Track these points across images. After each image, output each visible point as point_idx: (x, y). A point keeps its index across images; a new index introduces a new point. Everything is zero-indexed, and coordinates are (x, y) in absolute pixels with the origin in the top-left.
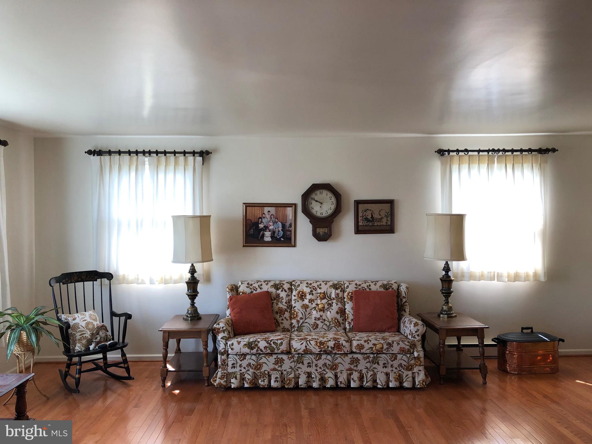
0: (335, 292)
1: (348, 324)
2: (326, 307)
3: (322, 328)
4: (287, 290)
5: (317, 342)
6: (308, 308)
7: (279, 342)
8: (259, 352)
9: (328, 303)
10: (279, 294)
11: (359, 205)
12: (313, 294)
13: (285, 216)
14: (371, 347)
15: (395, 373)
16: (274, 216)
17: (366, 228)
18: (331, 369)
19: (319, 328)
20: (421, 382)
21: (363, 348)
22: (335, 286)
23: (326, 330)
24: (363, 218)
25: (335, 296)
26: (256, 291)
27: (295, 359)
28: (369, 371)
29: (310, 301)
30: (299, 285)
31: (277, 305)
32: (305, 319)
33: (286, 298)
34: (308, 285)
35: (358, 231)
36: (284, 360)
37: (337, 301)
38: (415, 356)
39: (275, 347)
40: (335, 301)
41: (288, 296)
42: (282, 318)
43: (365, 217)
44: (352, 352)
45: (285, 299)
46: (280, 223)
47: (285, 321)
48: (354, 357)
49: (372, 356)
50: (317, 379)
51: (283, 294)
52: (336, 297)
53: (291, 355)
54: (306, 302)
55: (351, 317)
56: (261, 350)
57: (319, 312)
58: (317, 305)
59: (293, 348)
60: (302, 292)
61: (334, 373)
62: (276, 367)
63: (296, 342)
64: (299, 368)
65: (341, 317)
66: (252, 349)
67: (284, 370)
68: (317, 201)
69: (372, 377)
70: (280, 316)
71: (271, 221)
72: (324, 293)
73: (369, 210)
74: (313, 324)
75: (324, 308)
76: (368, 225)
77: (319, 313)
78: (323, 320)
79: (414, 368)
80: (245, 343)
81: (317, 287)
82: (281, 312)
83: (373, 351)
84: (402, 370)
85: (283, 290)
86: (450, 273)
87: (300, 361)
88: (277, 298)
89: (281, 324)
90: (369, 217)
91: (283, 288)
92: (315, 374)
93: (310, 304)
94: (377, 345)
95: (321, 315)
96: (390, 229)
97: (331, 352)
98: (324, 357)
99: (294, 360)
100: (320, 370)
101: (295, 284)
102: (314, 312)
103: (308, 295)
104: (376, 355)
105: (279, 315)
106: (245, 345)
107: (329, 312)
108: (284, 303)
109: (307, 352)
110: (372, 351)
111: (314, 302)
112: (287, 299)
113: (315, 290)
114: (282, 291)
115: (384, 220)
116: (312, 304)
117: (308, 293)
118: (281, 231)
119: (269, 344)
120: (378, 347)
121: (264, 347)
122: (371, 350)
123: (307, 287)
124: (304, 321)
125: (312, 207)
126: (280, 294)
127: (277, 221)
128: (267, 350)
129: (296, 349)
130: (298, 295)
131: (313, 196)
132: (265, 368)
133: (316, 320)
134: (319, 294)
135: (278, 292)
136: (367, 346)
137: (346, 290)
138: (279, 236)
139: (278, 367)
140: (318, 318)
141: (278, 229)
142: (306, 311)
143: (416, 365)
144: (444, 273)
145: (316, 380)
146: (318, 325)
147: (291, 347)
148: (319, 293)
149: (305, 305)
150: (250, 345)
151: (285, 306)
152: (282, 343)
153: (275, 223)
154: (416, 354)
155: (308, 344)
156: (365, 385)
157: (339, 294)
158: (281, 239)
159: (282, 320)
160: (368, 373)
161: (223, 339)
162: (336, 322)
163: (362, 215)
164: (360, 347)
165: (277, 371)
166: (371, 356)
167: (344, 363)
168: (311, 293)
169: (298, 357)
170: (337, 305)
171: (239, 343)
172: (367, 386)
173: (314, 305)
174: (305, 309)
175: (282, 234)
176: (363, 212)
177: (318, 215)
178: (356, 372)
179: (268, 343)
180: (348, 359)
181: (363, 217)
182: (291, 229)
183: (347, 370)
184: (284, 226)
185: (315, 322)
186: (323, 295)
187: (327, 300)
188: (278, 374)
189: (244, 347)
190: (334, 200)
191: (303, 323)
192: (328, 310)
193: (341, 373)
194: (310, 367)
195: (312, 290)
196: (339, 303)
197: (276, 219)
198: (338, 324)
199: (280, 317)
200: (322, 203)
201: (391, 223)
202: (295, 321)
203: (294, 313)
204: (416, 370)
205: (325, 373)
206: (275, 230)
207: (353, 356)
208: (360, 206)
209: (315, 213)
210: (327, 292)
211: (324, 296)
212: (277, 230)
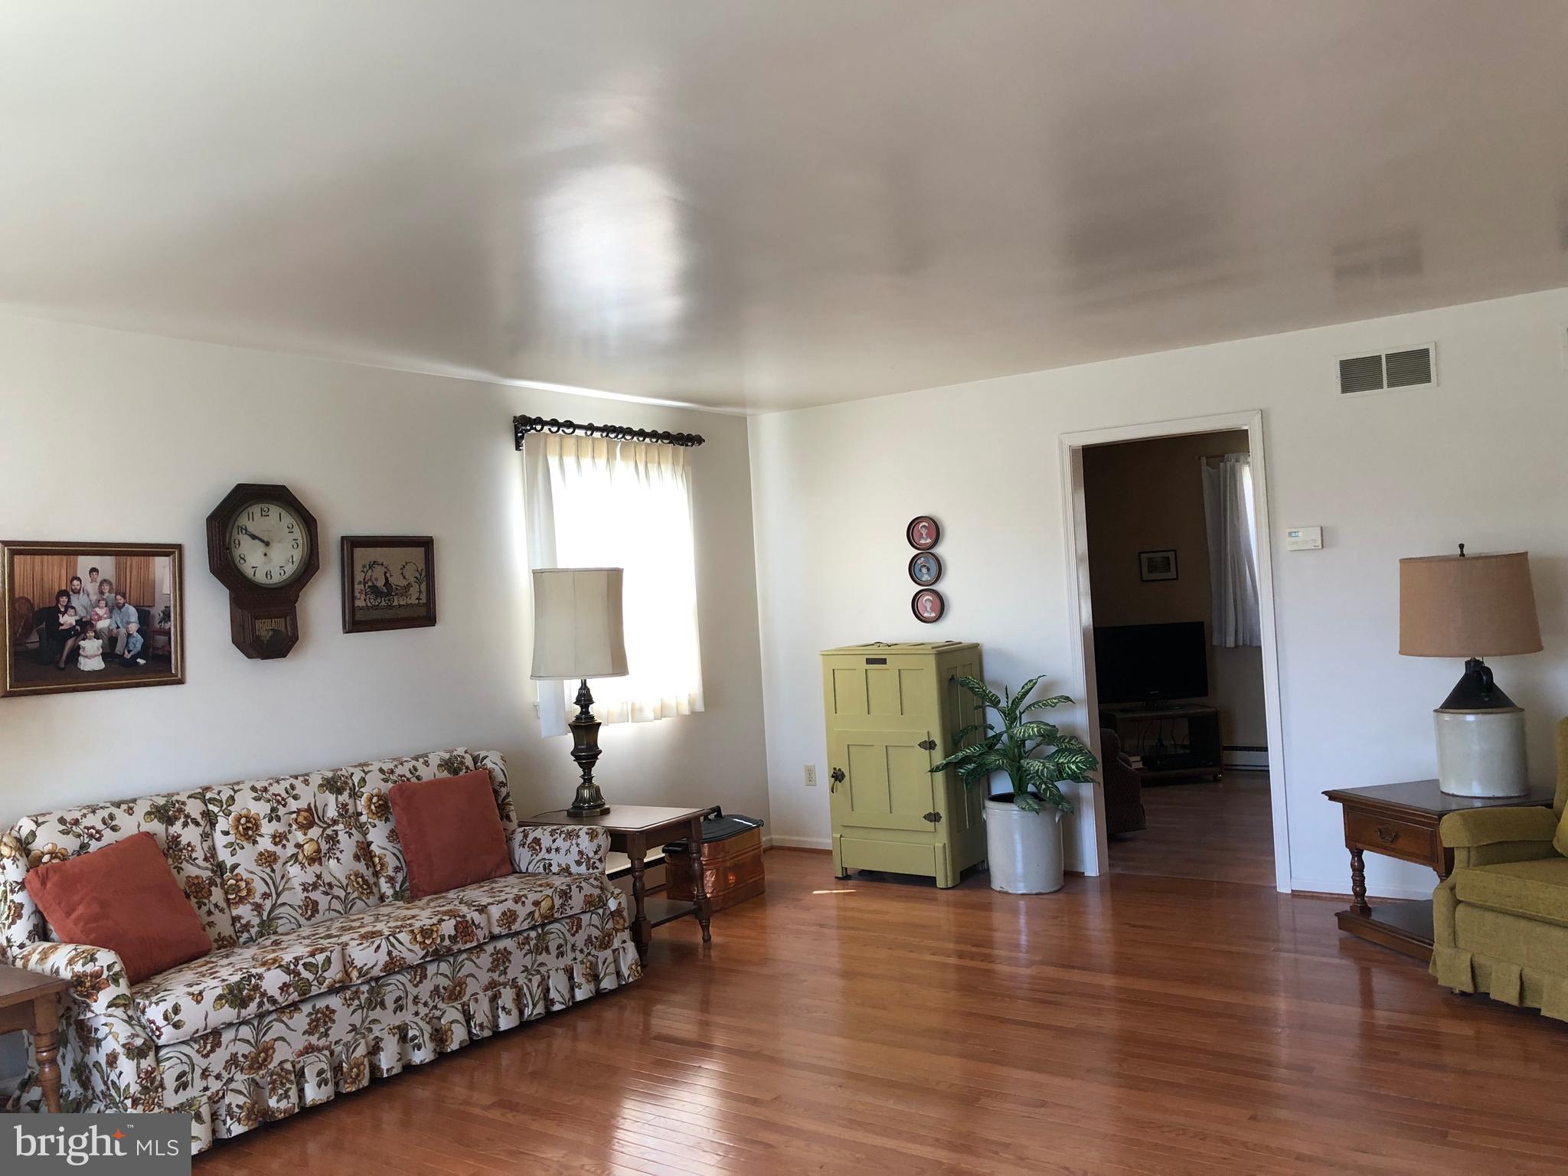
0: (337, 800)
1: (386, 882)
2: (324, 847)
3: (329, 909)
4: (199, 818)
5: (412, 932)
6: (275, 860)
7: (320, 958)
8: (268, 1006)
9: (325, 835)
10: (175, 840)
11: (354, 549)
12: (279, 819)
13: (148, 586)
14: (531, 912)
15: (582, 962)
16: (110, 584)
17: (376, 615)
18: (450, 998)
19: (321, 912)
20: (633, 967)
21: (515, 918)
22: (333, 785)
23: (339, 912)
24: (366, 587)
25: (338, 812)
26: (99, 839)
27: (363, 997)
28: (530, 977)
29: (278, 840)
30: (232, 798)
31: (179, 873)
32: (278, 895)
33: (202, 843)
34: (259, 793)
35: (356, 622)
36: (333, 1012)
37: (348, 825)
38: (612, 910)
39: (310, 977)
40: (340, 827)
41: (206, 836)
42: (205, 909)
43: (370, 584)
44: (494, 938)
45: (198, 848)
46: (132, 610)
47: (217, 916)
48: (498, 949)
49: (533, 934)
50: (427, 1036)
51: (190, 835)
52: (340, 815)
53: (349, 992)
54: (265, 844)
55: (391, 862)
56: (272, 1000)
57: (310, 865)
58: (299, 846)
59: (356, 966)
60: (246, 817)
61: (459, 1007)
62: (313, 1040)
63: (361, 947)
64: (374, 1021)
65: (368, 869)
66: (243, 1003)
67: (336, 1043)
68: (254, 537)
69: (540, 988)
70: (200, 905)
71: (103, 603)
72: (309, 809)
73: (378, 564)
74: (301, 904)
75: (318, 851)
76: (378, 605)
77: (309, 869)
78: (327, 887)
79: (613, 938)
80: (219, 991)
81: (284, 795)
82: (198, 890)
83: (536, 922)
84: (593, 952)
85: (189, 821)
86: (593, 709)
87: (376, 1001)
88: (171, 851)
89: (210, 926)
90: (381, 583)
91: (187, 816)
92: (417, 1024)
93: (278, 849)
94: (542, 903)
95: (319, 873)
96: (425, 616)
97: (449, 949)
98: (431, 969)
99: (361, 1003)
100: (426, 1010)
101: (218, 798)
102: (294, 870)
103: (264, 822)
104: (542, 930)
105: (196, 900)
106: (220, 997)
107: (333, 862)
108: (200, 862)
109: (393, 967)
110: (533, 922)
111: (288, 841)
112: (206, 849)
113: (284, 806)
114: (185, 825)
115: (414, 591)
116: (284, 846)
117: (264, 818)
118: (136, 634)
119: (292, 976)
120: (545, 905)
121: (279, 988)
122: (532, 920)
123: (259, 799)
124: (276, 902)
125: (242, 556)
126: (179, 836)
127: (122, 601)
128: (289, 996)
129: (365, 968)
130: (237, 828)
131: (243, 521)
132: (282, 1054)
133: (308, 891)
134: (294, 816)
135: (172, 830)
136: (522, 911)
137: (362, 790)
138: (129, 652)
139: (319, 1039)
140: (311, 883)
141: (127, 629)
142: (273, 871)
143: (617, 930)
144: (578, 709)
145: (424, 1041)
146: (316, 903)
147: (348, 965)
148: (294, 812)
149: (266, 854)
150: (235, 996)
151: (207, 869)
152: (328, 960)
153: (114, 608)
154: (612, 905)
155: (393, 945)
156: (532, 1013)
157: (347, 805)
158: (139, 660)
159: (210, 913)
160: (530, 980)
161: (117, 1006)
162: (361, 883)
163: (364, 579)
164: (509, 919)
165: (316, 1053)
166: (531, 936)
167: (477, 970)
168: (274, 816)
169: (371, 991)
170: (350, 837)
171: (199, 998)
172: (535, 1016)
173: (291, 850)
174: (270, 866)
175: (139, 646)
176: (365, 570)
177: (260, 578)
178: (505, 988)
179: (288, 971)
180: (485, 960)
181: (365, 583)
182: (167, 628)
183: (486, 989)
184: (144, 617)
185: (306, 897)
186: (306, 814)
187: (322, 827)
188: (323, 1058)
189: (219, 1007)
190: (299, 533)
191: (274, 907)
192: (330, 857)
193: (476, 1000)
194: (401, 1011)
195: (275, 805)
196: (354, 831)
197: (117, 594)
198: (367, 888)
199: (199, 908)
200: (267, 544)
201: (427, 600)
202: (249, 907)
203: (239, 887)
204: (616, 943)
205: (438, 1013)
206: (115, 631)
207: (495, 947)
208: (359, 552)
209: (248, 571)
210: (315, 806)
211: (310, 818)
212: (123, 631)
